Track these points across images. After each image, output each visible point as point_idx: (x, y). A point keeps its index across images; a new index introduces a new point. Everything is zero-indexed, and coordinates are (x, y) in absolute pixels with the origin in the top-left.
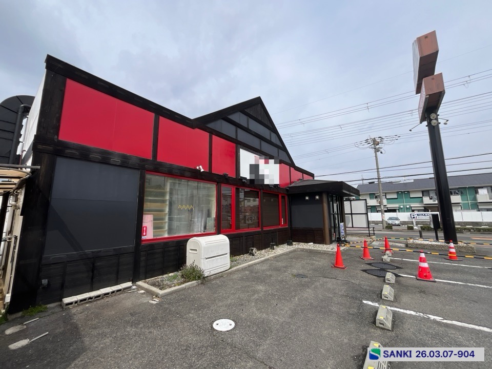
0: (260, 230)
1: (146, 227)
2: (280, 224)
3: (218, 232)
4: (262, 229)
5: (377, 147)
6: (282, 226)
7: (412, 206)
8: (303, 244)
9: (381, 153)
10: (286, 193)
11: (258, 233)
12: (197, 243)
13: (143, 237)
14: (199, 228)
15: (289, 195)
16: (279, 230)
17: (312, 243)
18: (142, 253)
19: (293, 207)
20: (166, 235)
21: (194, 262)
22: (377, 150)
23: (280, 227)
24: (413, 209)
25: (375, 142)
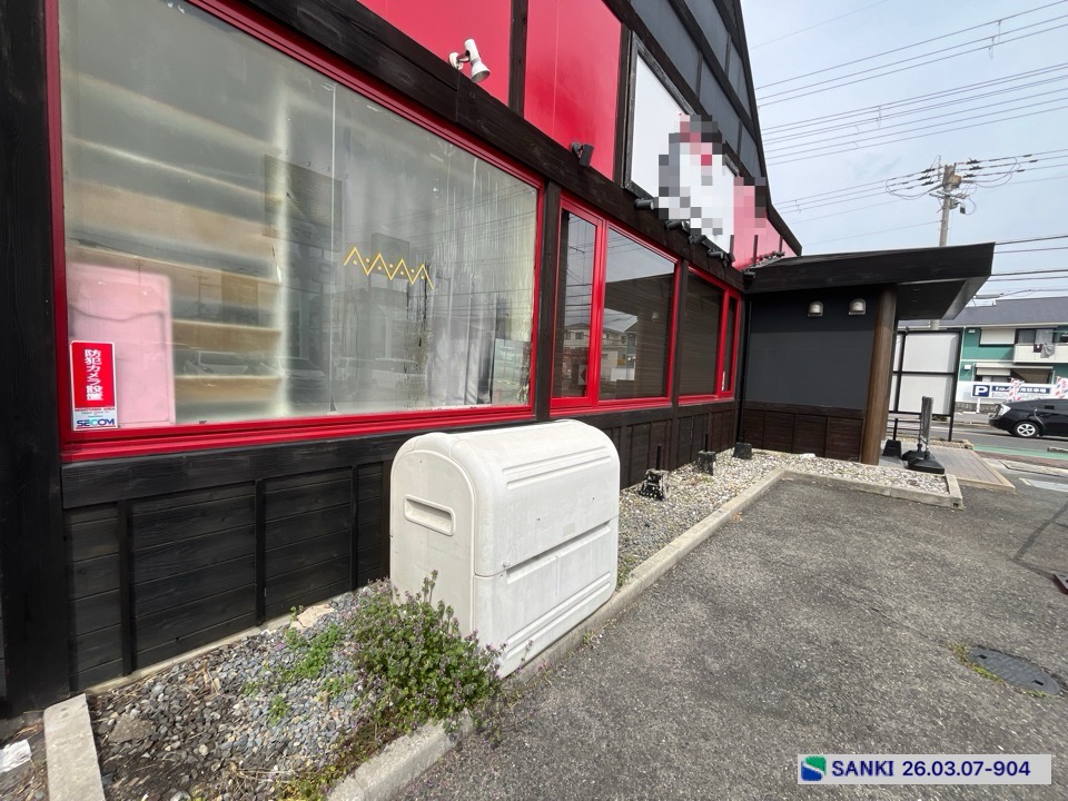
0: (669, 405)
1: (106, 350)
2: (715, 390)
3: (543, 405)
4: (675, 401)
5: (955, 192)
6: (722, 395)
7: (978, 365)
8: (778, 454)
9: (963, 211)
10: (741, 287)
11: (665, 416)
12: (450, 471)
13: (79, 416)
14: (455, 380)
15: (748, 298)
16: (717, 408)
17: (813, 455)
18: (78, 522)
19: (757, 339)
20: (281, 411)
21: (428, 585)
22: (949, 203)
23: (717, 399)
24: (978, 373)
25: (950, 179)
